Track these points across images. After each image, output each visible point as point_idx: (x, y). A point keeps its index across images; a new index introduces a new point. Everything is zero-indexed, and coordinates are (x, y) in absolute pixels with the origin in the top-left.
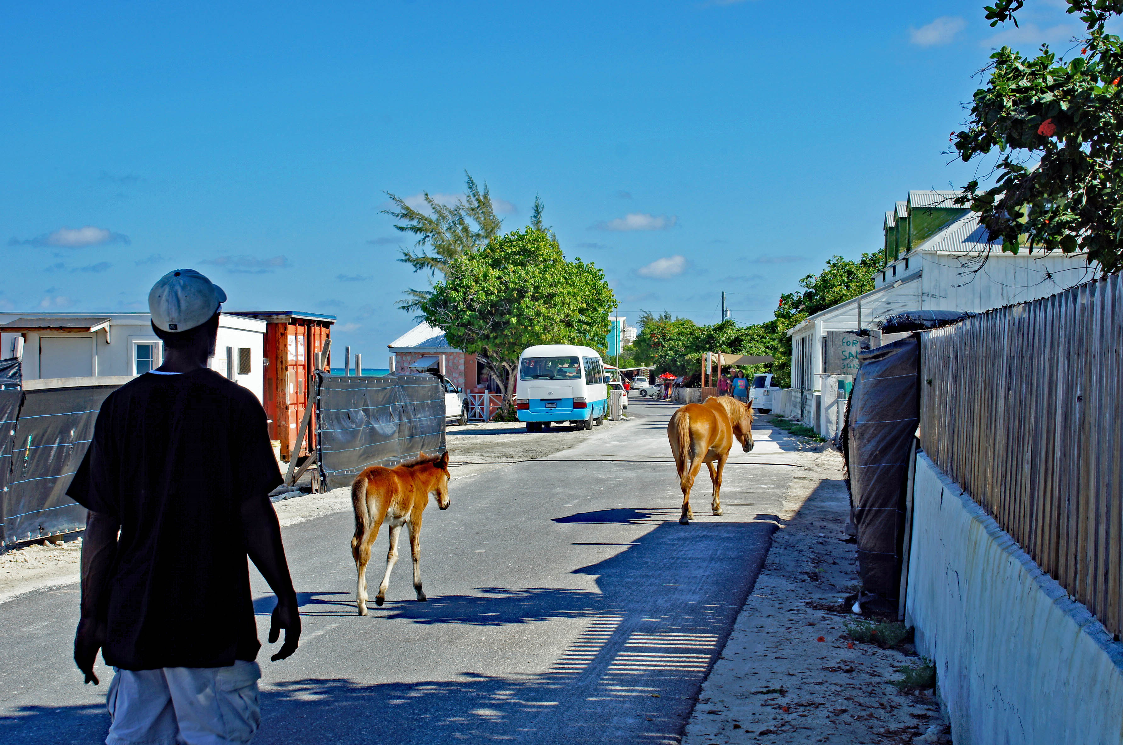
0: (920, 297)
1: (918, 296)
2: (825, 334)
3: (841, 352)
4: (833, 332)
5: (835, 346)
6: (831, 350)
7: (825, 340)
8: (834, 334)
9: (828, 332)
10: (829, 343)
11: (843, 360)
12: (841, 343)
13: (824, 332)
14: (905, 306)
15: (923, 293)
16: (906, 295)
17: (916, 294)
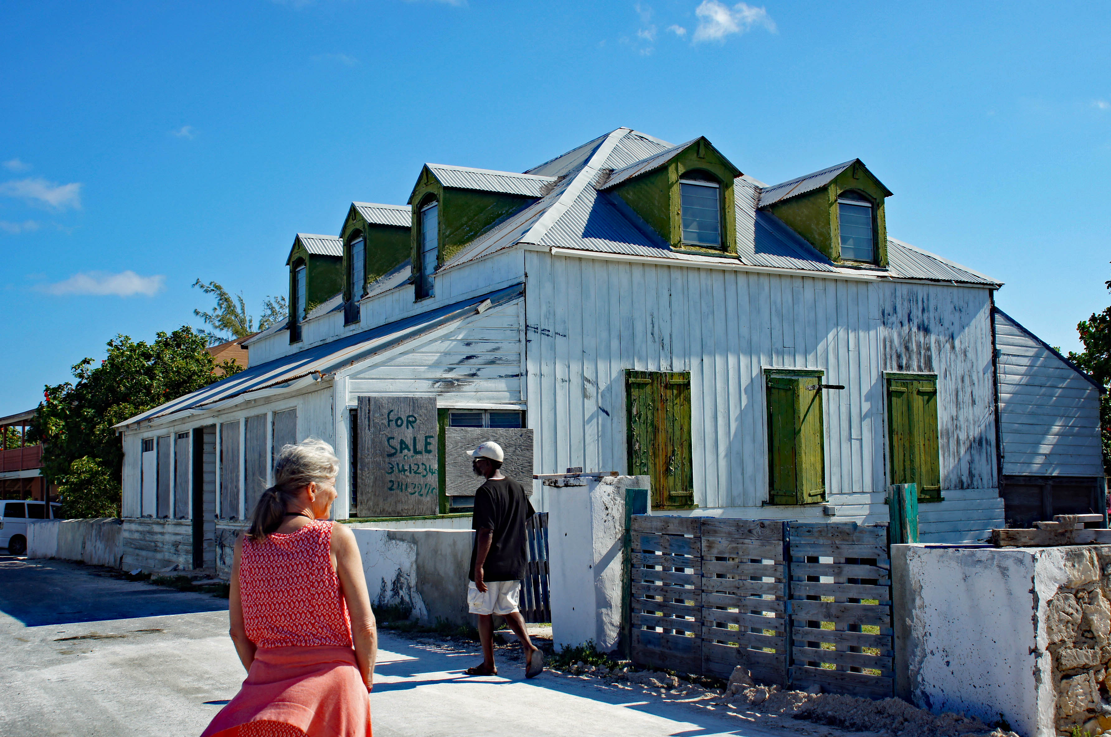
0: (523, 334)
1: (519, 331)
2: (355, 404)
3: (385, 439)
4: (369, 399)
5: (375, 426)
6: (366, 436)
7: (354, 414)
8: (372, 403)
9: (360, 399)
10: (362, 421)
11: (390, 455)
12: (385, 422)
13: (351, 400)
14: (498, 349)
15: (527, 326)
16: (498, 329)
17: (516, 326)
